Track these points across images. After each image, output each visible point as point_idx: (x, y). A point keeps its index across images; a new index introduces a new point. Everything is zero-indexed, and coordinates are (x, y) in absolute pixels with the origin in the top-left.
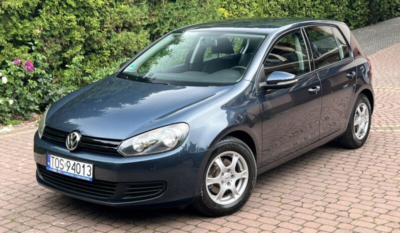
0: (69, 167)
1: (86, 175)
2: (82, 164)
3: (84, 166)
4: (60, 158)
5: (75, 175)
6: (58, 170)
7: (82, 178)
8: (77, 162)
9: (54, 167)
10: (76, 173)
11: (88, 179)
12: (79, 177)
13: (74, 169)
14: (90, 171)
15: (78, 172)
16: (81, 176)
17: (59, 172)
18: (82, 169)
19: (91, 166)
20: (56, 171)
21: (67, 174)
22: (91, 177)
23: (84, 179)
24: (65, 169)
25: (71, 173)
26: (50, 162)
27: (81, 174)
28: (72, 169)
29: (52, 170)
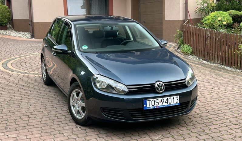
0: (163, 102)
1: (175, 103)
2: (172, 97)
3: (173, 98)
4: (155, 100)
5: (168, 105)
6: (155, 107)
7: (173, 105)
8: (168, 98)
9: (151, 106)
10: (169, 104)
11: (177, 104)
12: (172, 105)
13: (167, 102)
14: (177, 100)
15: (170, 102)
16: (172, 104)
17: (156, 107)
18: (172, 100)
19: (178, 96)
20: (153, 108)
21: (163, 106)
22: (179, 102)
23: (175, 105)
24: (160, 104)
25: (165, 105)
26: (146, 104)
27: (172, 103)
28: (166, 102)
29: (149, 108)
